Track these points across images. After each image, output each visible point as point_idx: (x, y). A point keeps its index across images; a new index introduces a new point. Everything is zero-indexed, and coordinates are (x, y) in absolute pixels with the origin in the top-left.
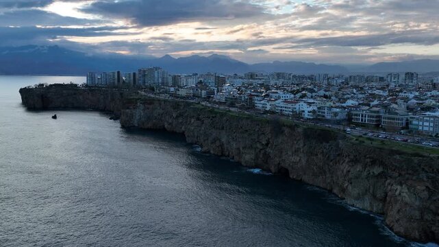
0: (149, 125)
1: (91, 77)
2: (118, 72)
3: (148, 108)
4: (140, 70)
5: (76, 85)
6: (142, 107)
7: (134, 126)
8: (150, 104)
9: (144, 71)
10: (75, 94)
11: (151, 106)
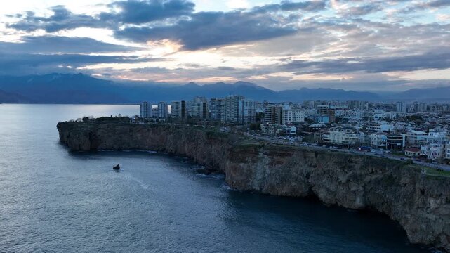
0: (285, 190)
1: (146, 108)
2: (183, 102)
3: (279, 163)
4: (213, 100)
5: (127, 119)
6: (267, 159)
7: (254, 190)
8: (283, 155)
9: (220, 101)
10: (131, 131)
11: (285, 160)
